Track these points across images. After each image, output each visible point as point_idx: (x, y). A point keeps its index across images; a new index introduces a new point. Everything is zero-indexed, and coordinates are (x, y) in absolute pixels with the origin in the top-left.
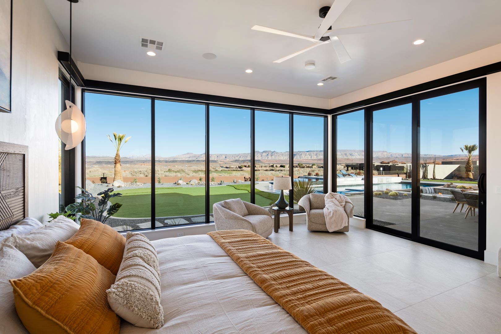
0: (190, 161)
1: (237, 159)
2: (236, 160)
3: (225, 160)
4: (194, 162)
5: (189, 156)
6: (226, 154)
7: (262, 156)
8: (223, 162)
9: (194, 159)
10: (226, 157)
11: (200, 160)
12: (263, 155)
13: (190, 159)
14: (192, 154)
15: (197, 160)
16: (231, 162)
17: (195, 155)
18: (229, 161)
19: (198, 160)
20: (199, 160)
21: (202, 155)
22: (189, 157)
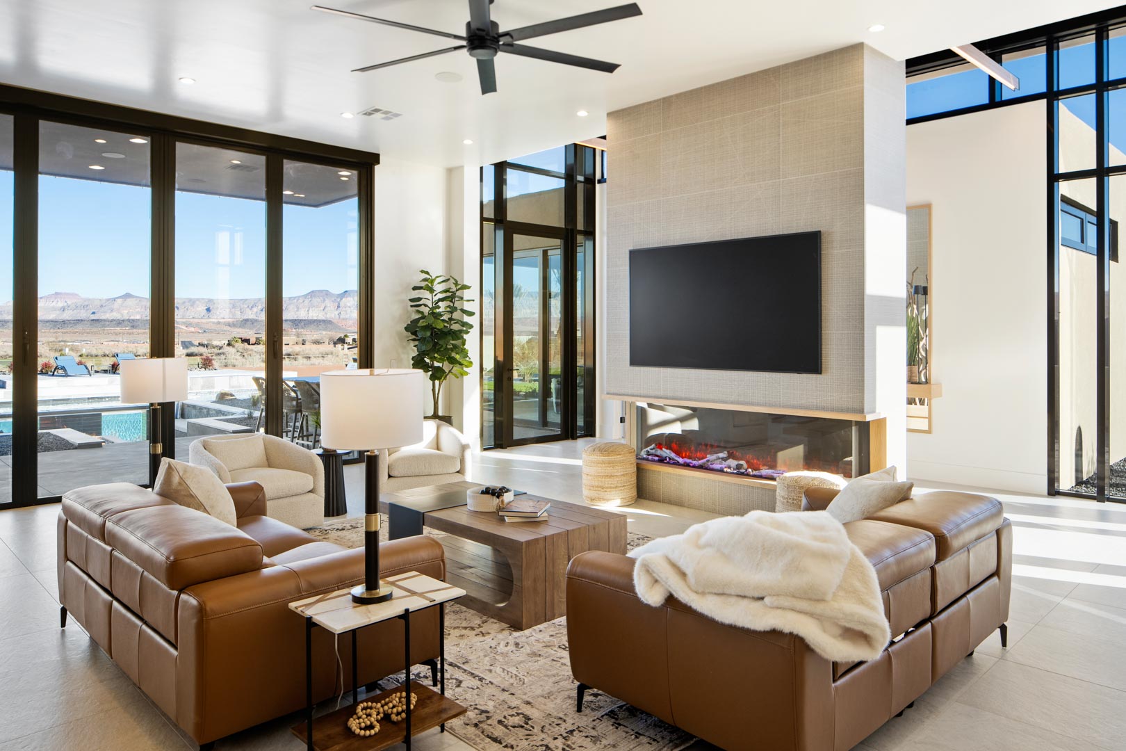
0: (64, 323)
1: (251, 317)
2: (247, 320)
3: (203, 321)
4: (79, 328)
5: (60, 304)
6: (210, 301)
7: (338, 307)
8: (197, 325)
9: (83, 315)
10: (208, 310)
11: (105, 320)
12: (342, 304)
13: (66, 316)
14: (74, 295)
15: (93, 317)
16: (229, 328)
17: (85, 300)
18: (219, 323)
19: (98, 320)
20: (103, 317)
21: (114, 300)
22: (63, 309)
